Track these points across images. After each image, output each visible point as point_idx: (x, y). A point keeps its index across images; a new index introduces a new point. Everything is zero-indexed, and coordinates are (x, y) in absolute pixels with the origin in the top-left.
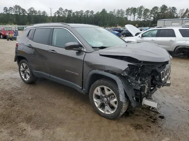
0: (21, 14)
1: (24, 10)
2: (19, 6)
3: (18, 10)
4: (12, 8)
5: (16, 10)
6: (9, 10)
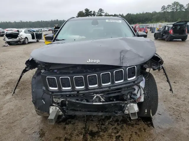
0: (178, 10)
1: (182, 6)
2: (177, 2)
3: (175, 7)
4: (170, 6)
5: (174, 7)
6: (166, 8)
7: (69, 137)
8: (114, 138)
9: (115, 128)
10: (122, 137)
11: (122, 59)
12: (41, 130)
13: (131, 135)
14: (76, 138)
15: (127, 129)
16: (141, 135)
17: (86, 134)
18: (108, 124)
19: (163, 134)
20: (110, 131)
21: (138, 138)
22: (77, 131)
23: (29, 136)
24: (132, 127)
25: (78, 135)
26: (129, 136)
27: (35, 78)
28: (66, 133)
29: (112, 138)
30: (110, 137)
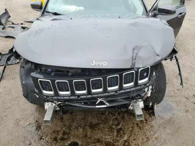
7: (67, 131)
8: (115, 131)
9: (116, 118)
10: (123, 130)
11: (134, 58)
12: (37, 121)
13: (132, 127)
14: (75, 131)
15: (128, 120)
16: (143, 127)
17: (85, 126)
18: (108, 114)
19: (164, 126)
20: (111, 122)
21: (140, 131)
22: (75, 122)
23: (24, 129)
24: (133, 117)
25: (77, 128)
26: (131, 129)
27: (23, 67)
28: (64, 125)
29: (113, 131)
30: (111, 131)
